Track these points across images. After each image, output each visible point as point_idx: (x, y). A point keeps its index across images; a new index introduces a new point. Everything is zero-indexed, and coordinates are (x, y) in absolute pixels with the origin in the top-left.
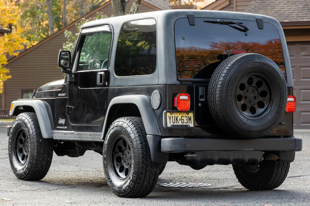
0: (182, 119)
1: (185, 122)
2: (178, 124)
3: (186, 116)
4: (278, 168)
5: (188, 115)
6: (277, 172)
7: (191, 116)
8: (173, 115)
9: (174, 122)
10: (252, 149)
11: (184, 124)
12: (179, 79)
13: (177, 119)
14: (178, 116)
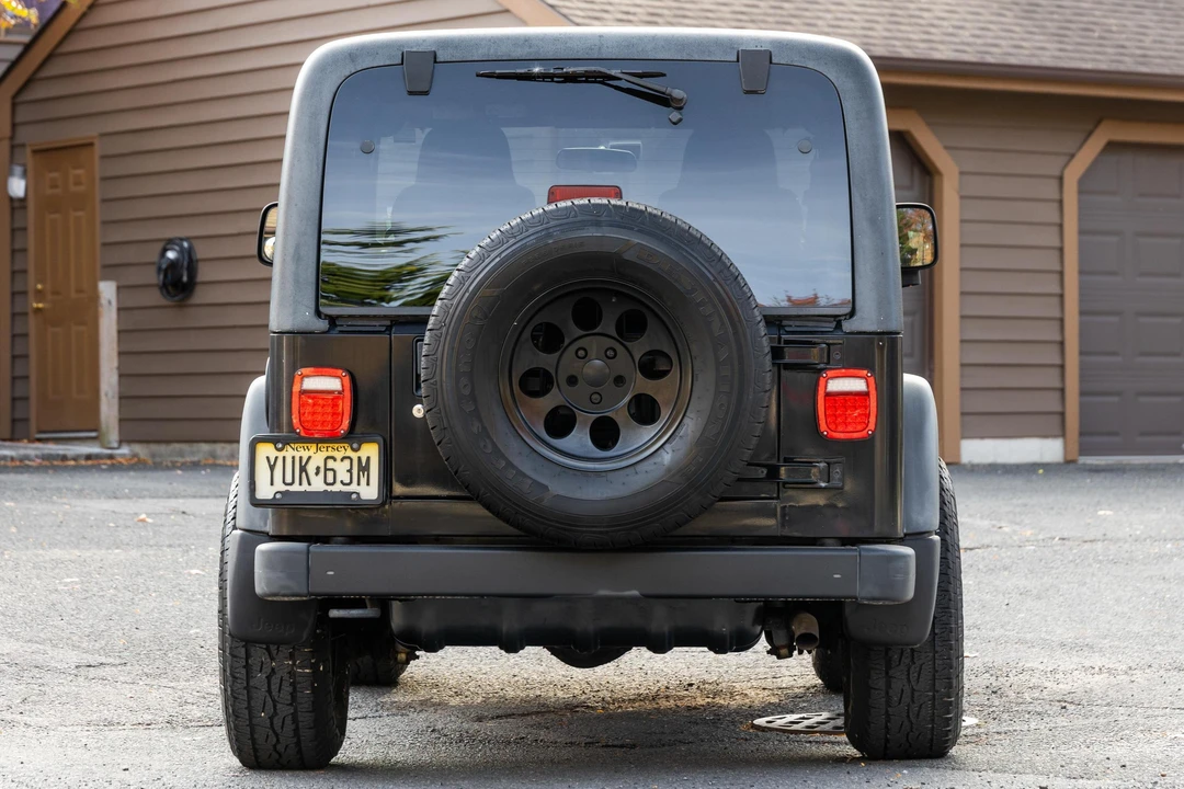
0: (326, 470)
1: (338, 480)
2: (309, 489)
3: (347, 455)
4: (887, 673)
5: (359, 454)
6: (889, 686)
7: (368, 458)
8: (289, 452)
9: (289, 480)
10: (635, 593)
11: (338, 487)
12: (325, 310)
13: (303, 469)
14: (310, 458)
